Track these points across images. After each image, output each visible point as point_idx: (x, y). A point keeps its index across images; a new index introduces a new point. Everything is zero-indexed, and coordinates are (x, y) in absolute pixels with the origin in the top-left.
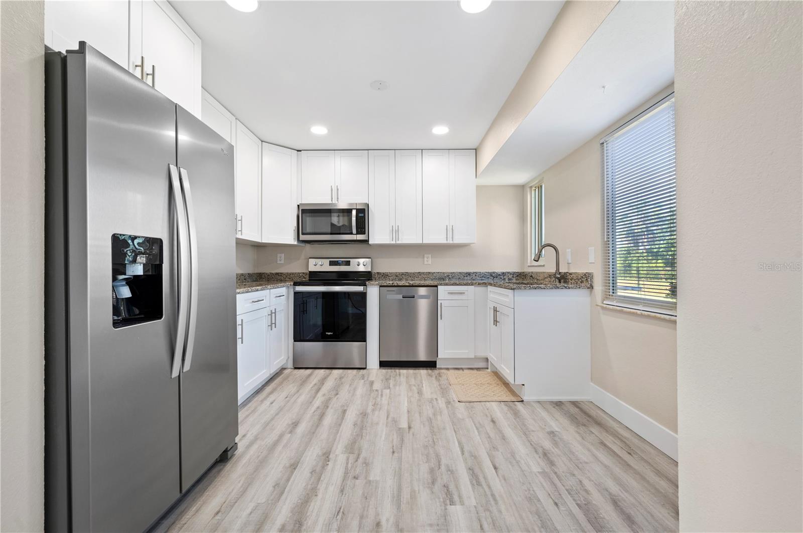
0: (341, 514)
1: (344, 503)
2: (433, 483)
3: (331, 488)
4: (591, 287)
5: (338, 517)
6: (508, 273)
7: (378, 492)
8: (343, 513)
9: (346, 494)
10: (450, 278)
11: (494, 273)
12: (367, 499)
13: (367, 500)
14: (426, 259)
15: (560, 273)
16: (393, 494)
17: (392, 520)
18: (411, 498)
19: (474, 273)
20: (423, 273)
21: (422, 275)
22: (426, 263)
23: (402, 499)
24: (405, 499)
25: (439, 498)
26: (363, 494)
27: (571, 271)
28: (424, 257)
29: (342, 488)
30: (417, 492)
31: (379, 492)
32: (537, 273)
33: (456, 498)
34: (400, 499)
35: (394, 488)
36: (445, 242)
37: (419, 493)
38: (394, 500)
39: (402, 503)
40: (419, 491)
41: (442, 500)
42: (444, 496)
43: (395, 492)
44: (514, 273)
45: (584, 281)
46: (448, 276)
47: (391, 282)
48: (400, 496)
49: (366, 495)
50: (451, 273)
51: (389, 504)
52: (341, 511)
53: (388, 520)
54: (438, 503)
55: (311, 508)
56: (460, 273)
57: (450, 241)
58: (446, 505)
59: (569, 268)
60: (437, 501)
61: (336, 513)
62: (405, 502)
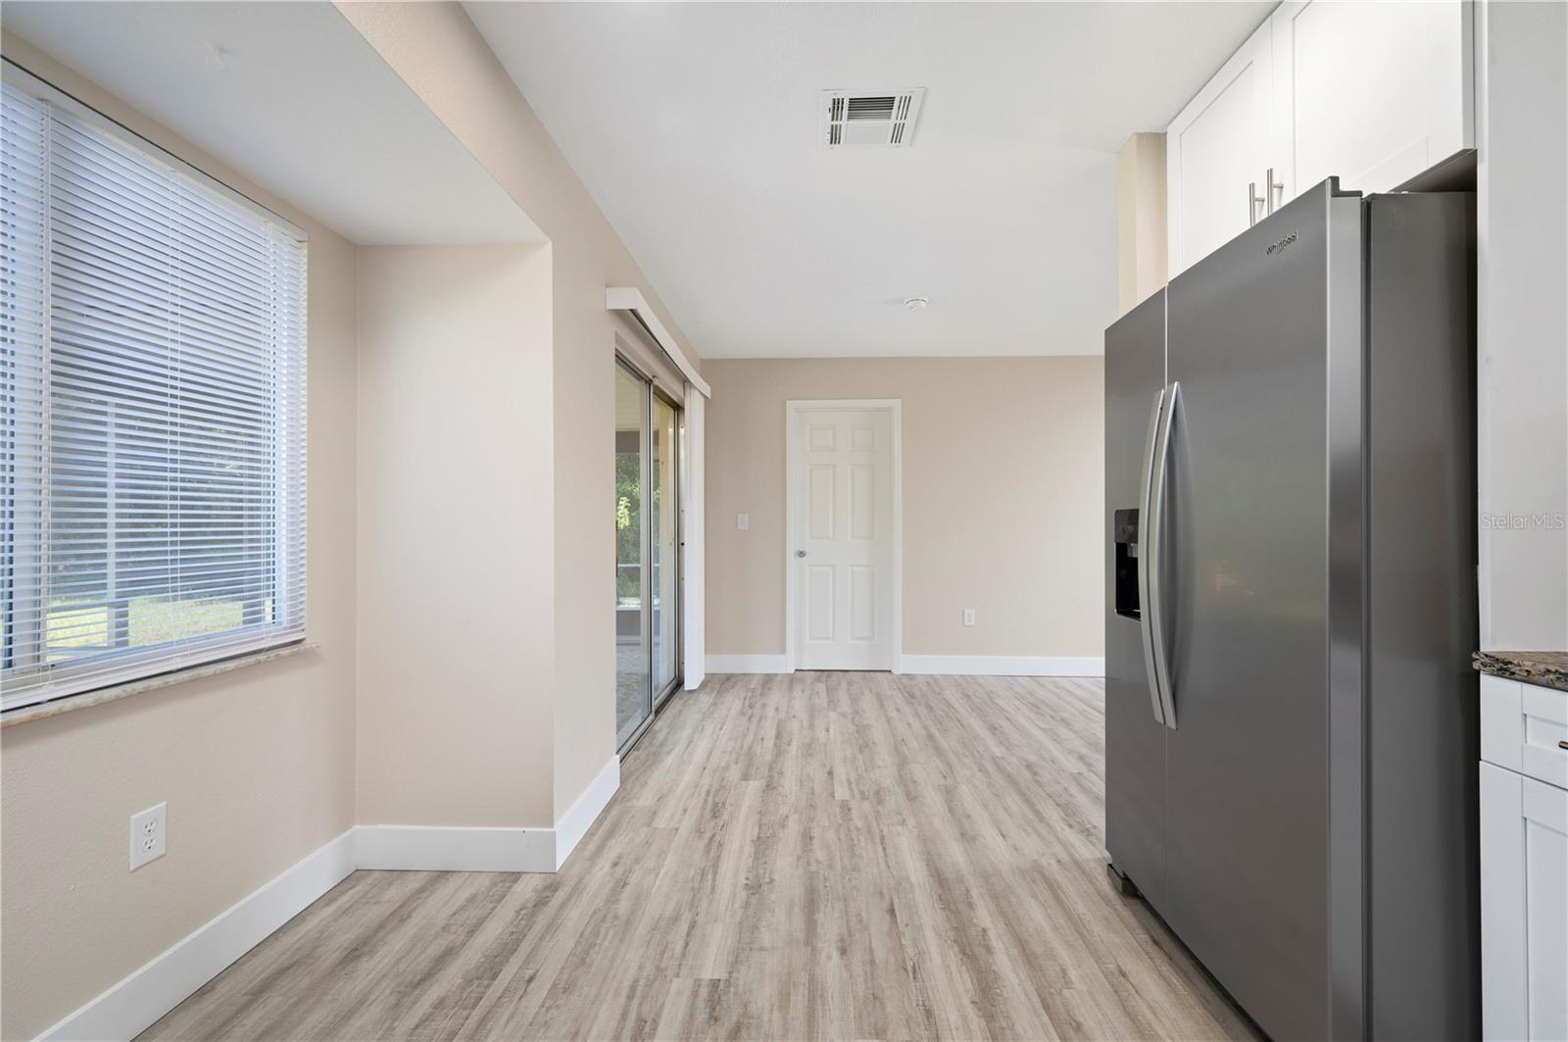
0: (910, 968)
1: (914, 988)
2: (739, 1027)
3: (953, 1018)
5: (912, 964)
7: (855, 1008)
8: (906, 970)
9: (918, 1005)
12: (873, 994)
13: (871, 992)
16: (823, 1004)
17: (823, 957)
18: (789, 994)
23: (806, 994)
24: (801, 992)
25: (736, 993)
26: (883, 1005)
29: (932, 1020)
30: (775, 1007)
31: (852, 1008)
33: (704, 993)
34: (809, 993)
35: (823, 1017)
37: (773, 1005)
38: (822, 991)
39: (807, 985)
40: (772, 1010)
41: (732, 990)
42: (724, 998)
43: (820, 1007)
48: (809, 1000)
49: (877, 1004)
51: (829, 984)
52: (911, 974)
53: (829, 957)
54: (741, 982)
55: (967, 977)
58: (728, 981)
60: (741, 989)
61: (917, 970)
62: (801, 987)
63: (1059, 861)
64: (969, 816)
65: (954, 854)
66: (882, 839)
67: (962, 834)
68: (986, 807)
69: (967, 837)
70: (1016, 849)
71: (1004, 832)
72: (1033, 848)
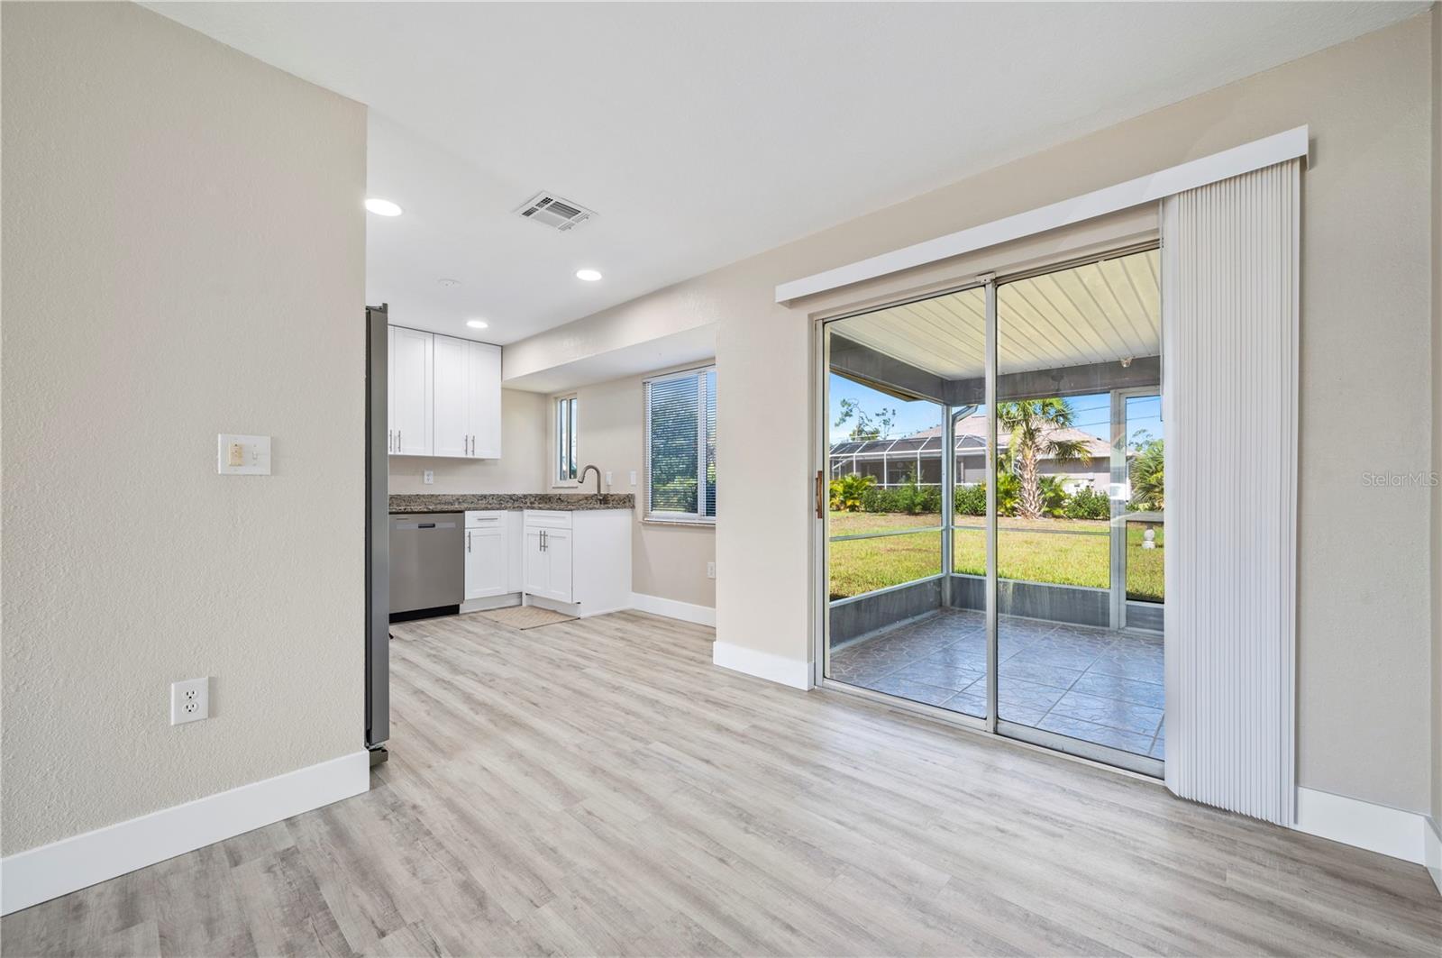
4: (633, 507)
6: (531, 495)
10: (459, 503)
11: (514, 495)
14: (426, 477)
15: (601, 495)
19: (490, 495)
20: (423, 496)
21: (422, 498)
22: (426, 481)
27: (612, 493)
28: (423, 475)
32: (567, 495)
36: (464, 456)
44: (537, 496)
45: (626, 501)
46: (458, 499)
47: (402, 508)
50: (462, 496)
56: (473, 495)
57: (470, 456)
59: (609, 490)
63: (430, 767)
64: (526, 774)
65: (519, 742)
66: (581, 731)
67: (522, 756)
68: (515, 792)
69: (516, 756)
70: (469, 762)
71: (485, 773)
72: (455, 770)
